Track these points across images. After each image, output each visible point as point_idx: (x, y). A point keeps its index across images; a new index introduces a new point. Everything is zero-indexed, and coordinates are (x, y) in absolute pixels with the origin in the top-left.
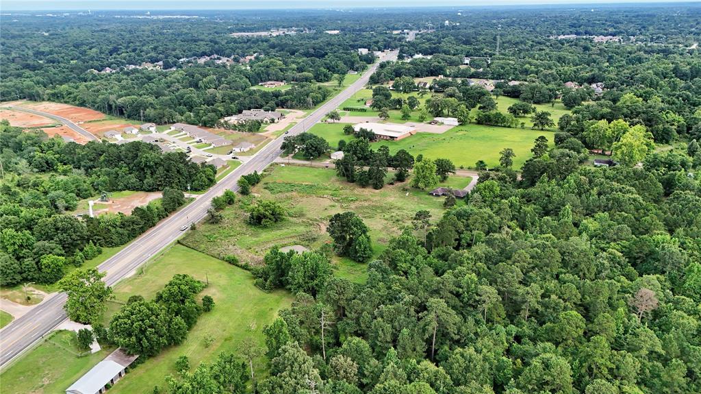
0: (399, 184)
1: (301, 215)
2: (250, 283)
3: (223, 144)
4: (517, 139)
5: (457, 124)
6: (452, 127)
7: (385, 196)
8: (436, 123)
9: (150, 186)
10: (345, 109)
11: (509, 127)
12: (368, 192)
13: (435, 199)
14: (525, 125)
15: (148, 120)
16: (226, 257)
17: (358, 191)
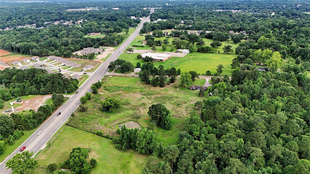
0: (172, 84)
1: (128, 104)
2: (112, 146)
3: (77, 66)
4: (219, 59)
5: (189, 52)
6: (186, 54)
7: (167, 91)
8: (179, 52)
9: (43, 92)
10: (133, 46)
11: (213, 53)
12: (158, 89)
13: (192, 91)
14: (220, 52)
15: (35, 55)
16: (96, 132)
17: (153, 89)
